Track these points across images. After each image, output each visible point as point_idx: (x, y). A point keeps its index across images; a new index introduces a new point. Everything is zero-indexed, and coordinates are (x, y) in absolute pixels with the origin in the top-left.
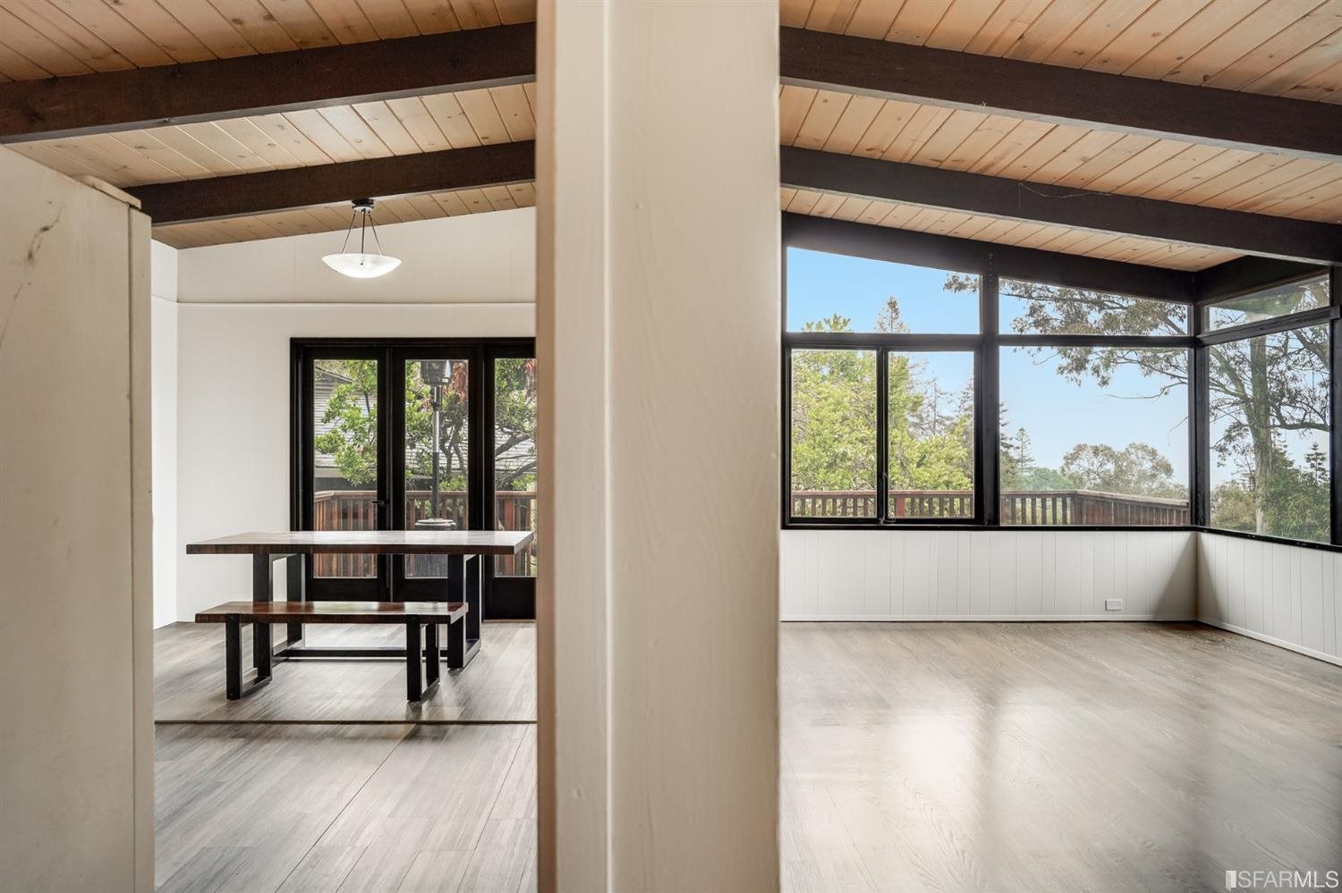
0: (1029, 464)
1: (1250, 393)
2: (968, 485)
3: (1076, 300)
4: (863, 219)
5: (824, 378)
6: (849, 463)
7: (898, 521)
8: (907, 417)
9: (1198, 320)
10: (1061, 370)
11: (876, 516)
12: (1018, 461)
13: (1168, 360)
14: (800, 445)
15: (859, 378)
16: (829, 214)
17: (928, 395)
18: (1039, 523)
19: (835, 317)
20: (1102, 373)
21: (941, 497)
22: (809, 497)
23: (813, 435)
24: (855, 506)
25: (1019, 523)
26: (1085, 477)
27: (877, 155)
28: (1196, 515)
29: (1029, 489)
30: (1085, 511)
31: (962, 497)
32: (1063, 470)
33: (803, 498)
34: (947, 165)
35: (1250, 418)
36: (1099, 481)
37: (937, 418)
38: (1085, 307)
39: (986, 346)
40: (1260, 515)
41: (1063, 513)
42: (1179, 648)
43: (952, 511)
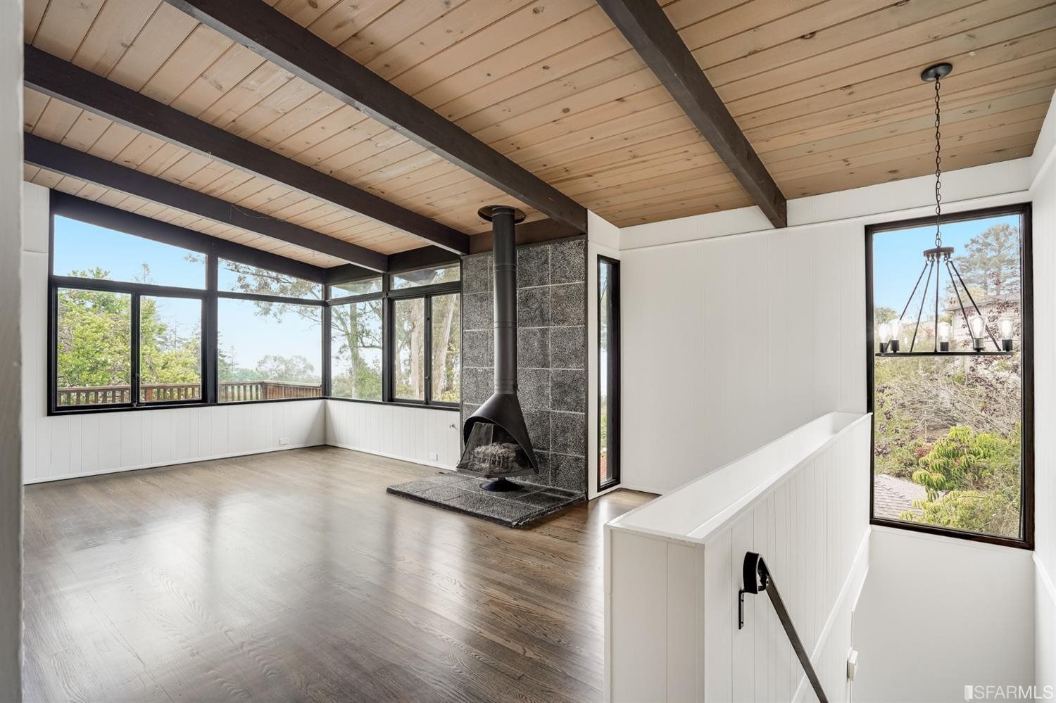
0: (237, 367)
1: (350, 331)
2: (197, 380)
3: (264, 276)
4: (121, 206)
5: (88, 310)
6: (109, 367)
7: (147, 404)
8: (156, 338)
9: (326, 293)
10: (256, 314)
11: (130, 402)
12: (229, 365)
13: (312, 312)
14: (66, 356)
15: (118, 311)
16: (93, 198)
17: (171, 324)
18: (242, 400)
19: (98, 269)
20: (278, 315)
21: (179, 388)
22: (74, 391)
23: (78, 349)
24: (114, 396)
25: (230, 401)
26: (269, 373)
27: (134, 167)
28: (325, 391)
29: (237, 380)
30: (268, 391)
31: (193, 387)
32: (257, 370)
33: (68, 393)
34: (184, 184)
35: (349, 342)
36: (276, 375)
37: (177, 339)
38: (269, 280)
39: (210, 297)
40: (354, 389)
41: (257, 394)
42: (318, 459)
43: (186, 395)
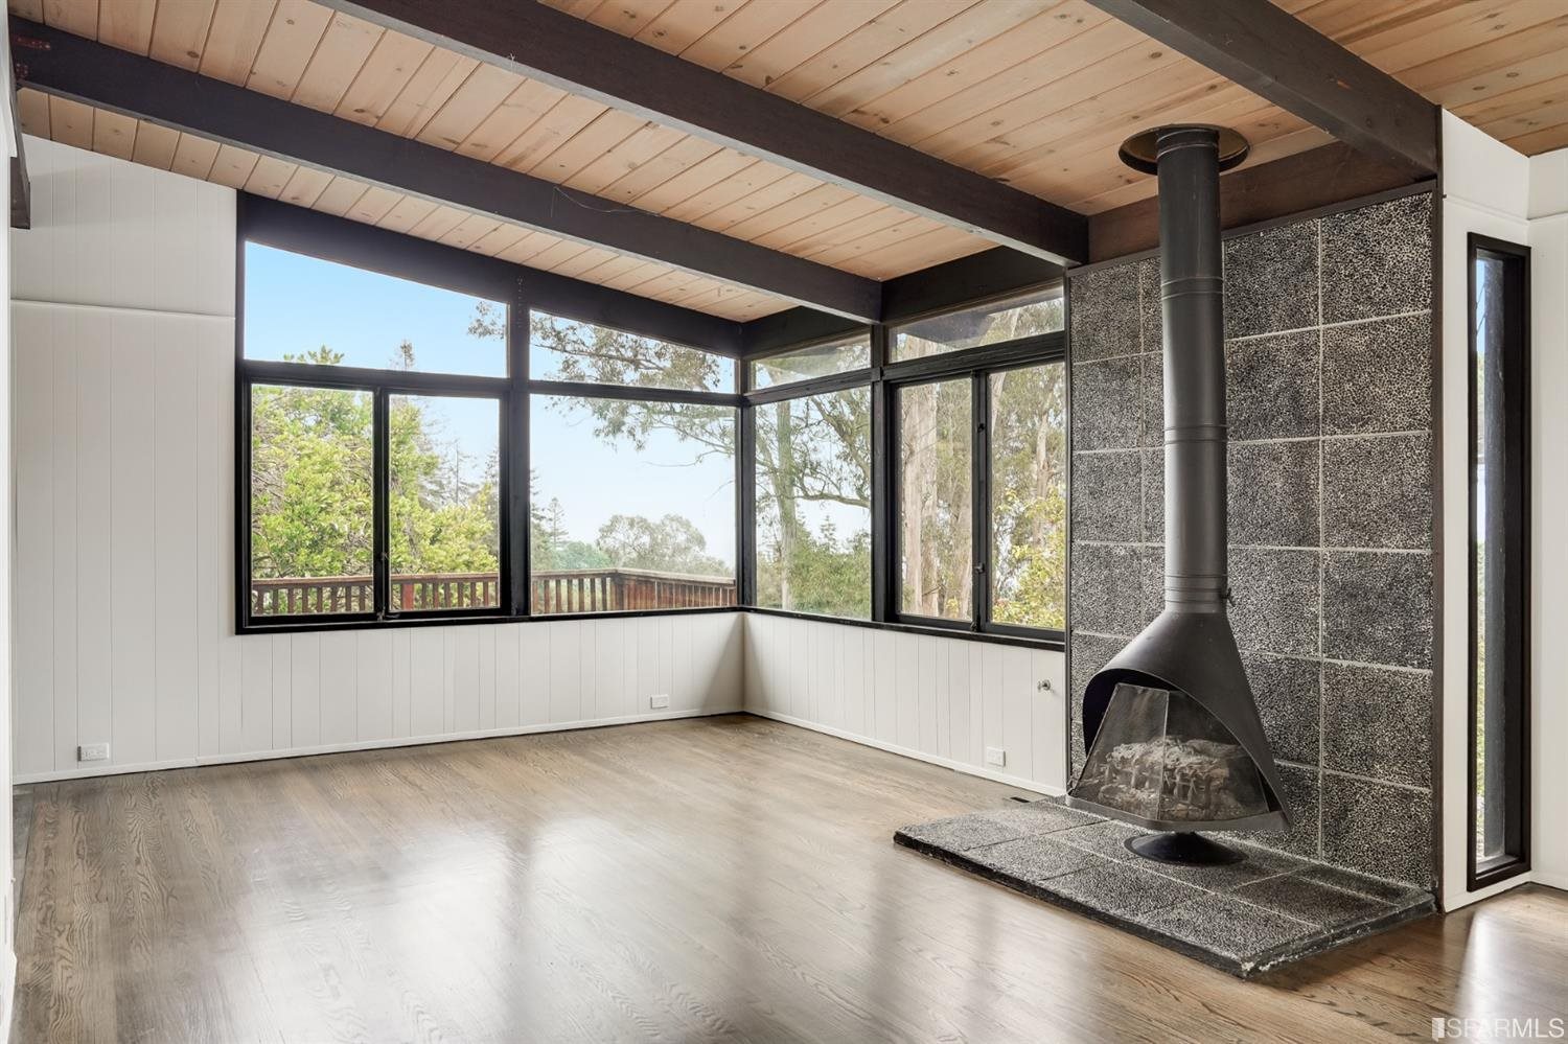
0: (563, 538)
1: (777, 464)
2: (493, 566)
4: (356, 214)
5: (307, 430)
6: (341, 541)
7: (403, 615)
8: (422, 482)
9: (745, 377)
10: (597, 433)
11: (372, 611)
12: (551, 535)
13: (703, 426)
14: (272, 518)
15: (356, 431)
16: (307, 202)
17: (449, 455)
18: (576, 611)
19: (323, 350)
20: (638, 432)
21: (461, 582)
22: (285, 586)
23: (291, 504)
24: (348, 598)
25: (552, 612)
26: (621, 552)
27: (370, 122)
28: (742, 594)
29: (561, 568)
30: (626, 592)
31: (485, 580)
32: (599, 544)
33: (274, 588)
34: (462, 149)
35: (777, 488)
36: (636, 556)
37: (460, 485)
38: (620, 365)
39: (514, 393)
41: (598, 596)
43: (473, 597)
